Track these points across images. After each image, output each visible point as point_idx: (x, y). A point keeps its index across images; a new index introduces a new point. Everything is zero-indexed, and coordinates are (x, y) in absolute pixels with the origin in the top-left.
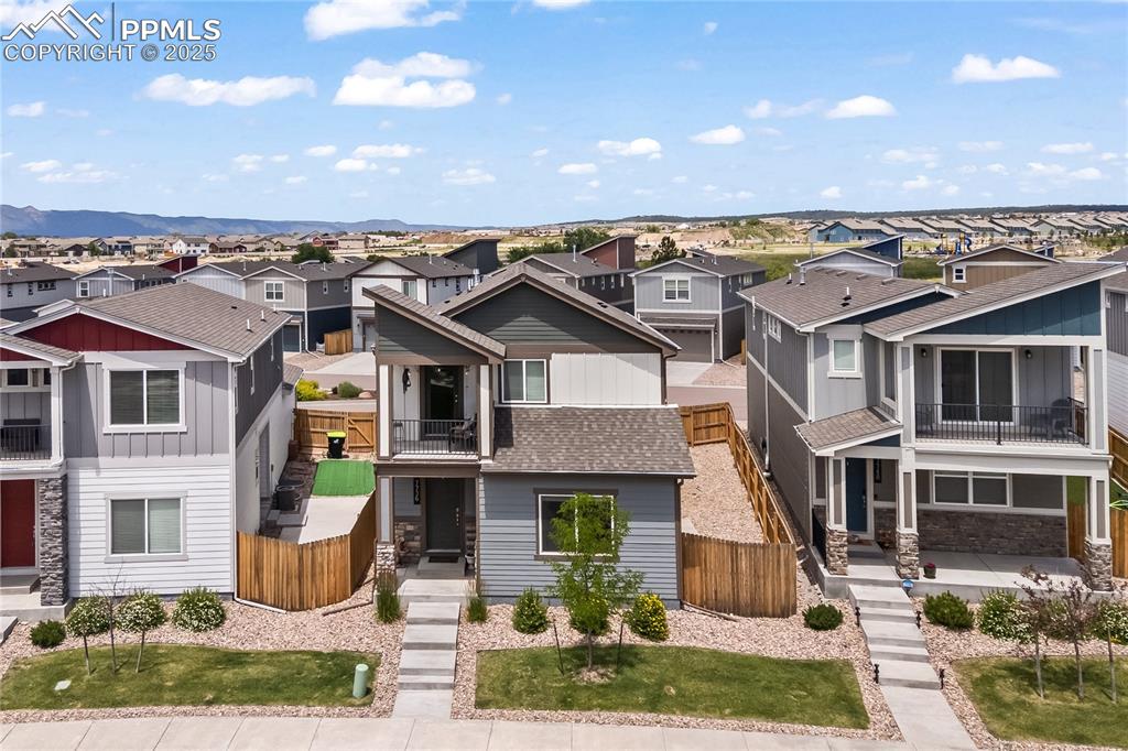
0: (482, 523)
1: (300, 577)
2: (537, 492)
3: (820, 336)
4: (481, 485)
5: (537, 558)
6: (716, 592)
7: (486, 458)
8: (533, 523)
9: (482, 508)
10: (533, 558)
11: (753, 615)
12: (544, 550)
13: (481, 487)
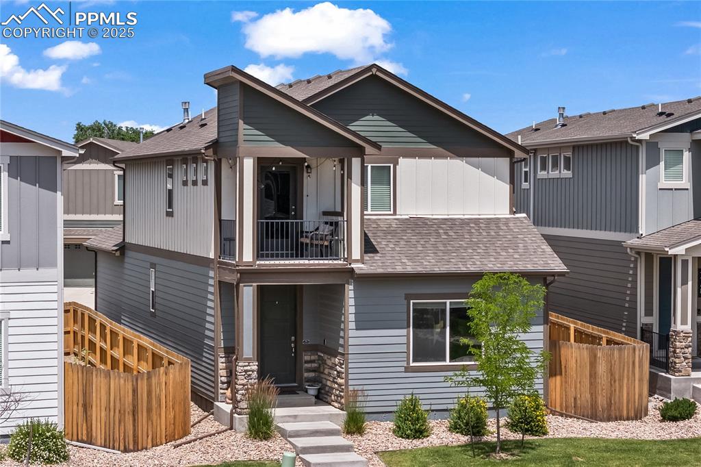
0: (352, 333)
1: (134, 413)
2: (408, 297)
3: (652, 146)
4: (350, 291)
5: (408, 369)
6: (575, 399)
7: (356, 261)
8: (404, 332)
9: (352, 318)
10: (403, 369)
11: (609, 419)
12: (414, 361)
13: (351, 294)
